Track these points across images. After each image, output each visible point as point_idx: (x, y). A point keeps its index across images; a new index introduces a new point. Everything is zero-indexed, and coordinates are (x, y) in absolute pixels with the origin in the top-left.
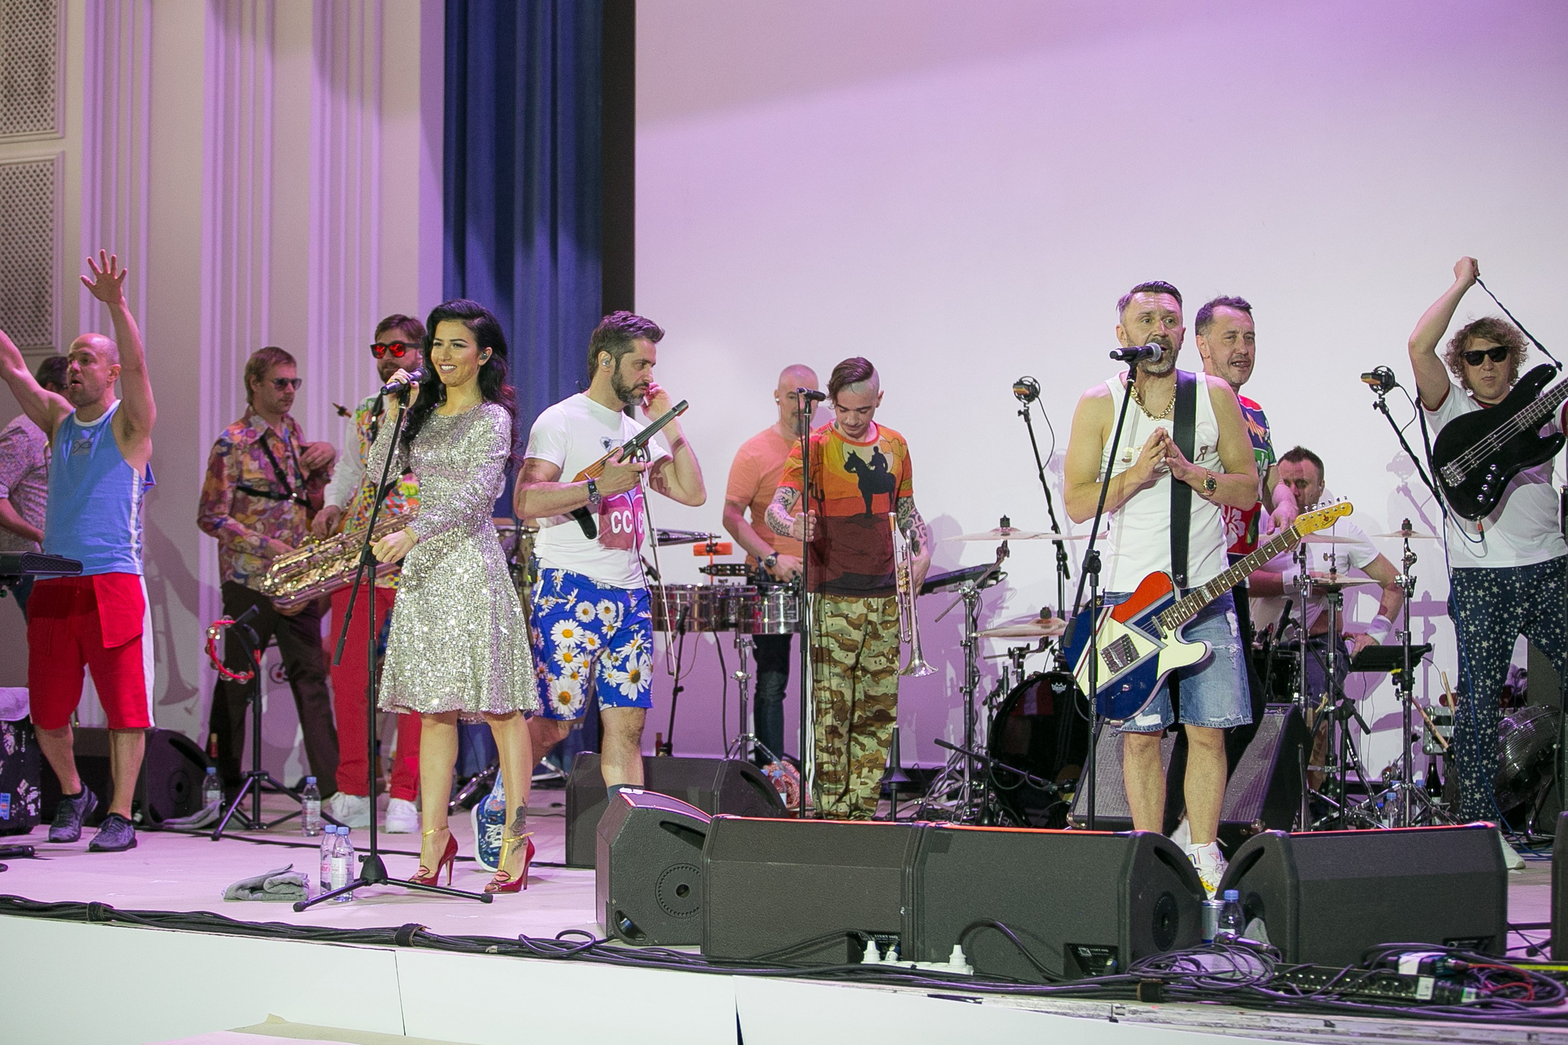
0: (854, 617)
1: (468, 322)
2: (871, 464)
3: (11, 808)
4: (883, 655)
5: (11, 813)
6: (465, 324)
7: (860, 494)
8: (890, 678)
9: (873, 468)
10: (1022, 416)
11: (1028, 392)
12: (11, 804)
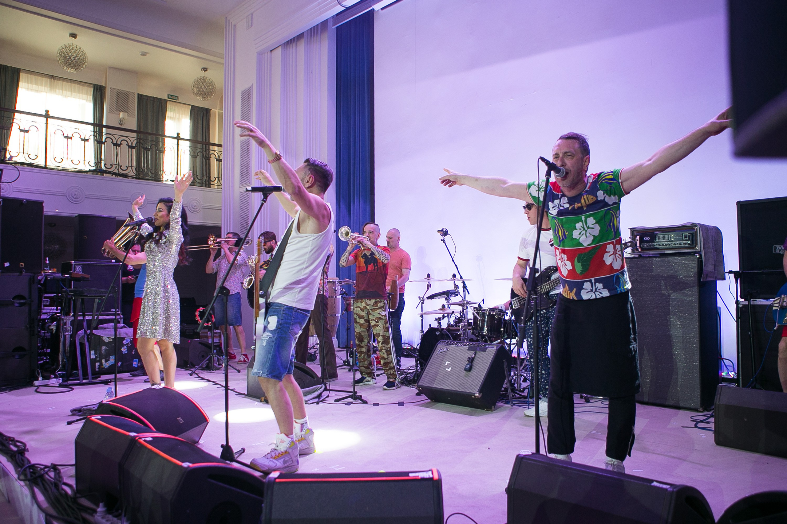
0: (362, 307)
1: (166, 203)
2: (369, 256)
3: (138, 364)
4: (373, 320)
5: (138, 365)
6: (164, 204)
7: (364, 265)
8: (377, 328)
9: (370, 257)
10: (442, 241)
11: (445, 233)
12: (138, 362)
